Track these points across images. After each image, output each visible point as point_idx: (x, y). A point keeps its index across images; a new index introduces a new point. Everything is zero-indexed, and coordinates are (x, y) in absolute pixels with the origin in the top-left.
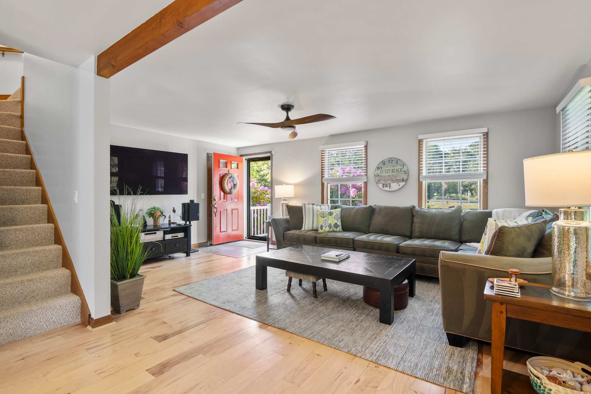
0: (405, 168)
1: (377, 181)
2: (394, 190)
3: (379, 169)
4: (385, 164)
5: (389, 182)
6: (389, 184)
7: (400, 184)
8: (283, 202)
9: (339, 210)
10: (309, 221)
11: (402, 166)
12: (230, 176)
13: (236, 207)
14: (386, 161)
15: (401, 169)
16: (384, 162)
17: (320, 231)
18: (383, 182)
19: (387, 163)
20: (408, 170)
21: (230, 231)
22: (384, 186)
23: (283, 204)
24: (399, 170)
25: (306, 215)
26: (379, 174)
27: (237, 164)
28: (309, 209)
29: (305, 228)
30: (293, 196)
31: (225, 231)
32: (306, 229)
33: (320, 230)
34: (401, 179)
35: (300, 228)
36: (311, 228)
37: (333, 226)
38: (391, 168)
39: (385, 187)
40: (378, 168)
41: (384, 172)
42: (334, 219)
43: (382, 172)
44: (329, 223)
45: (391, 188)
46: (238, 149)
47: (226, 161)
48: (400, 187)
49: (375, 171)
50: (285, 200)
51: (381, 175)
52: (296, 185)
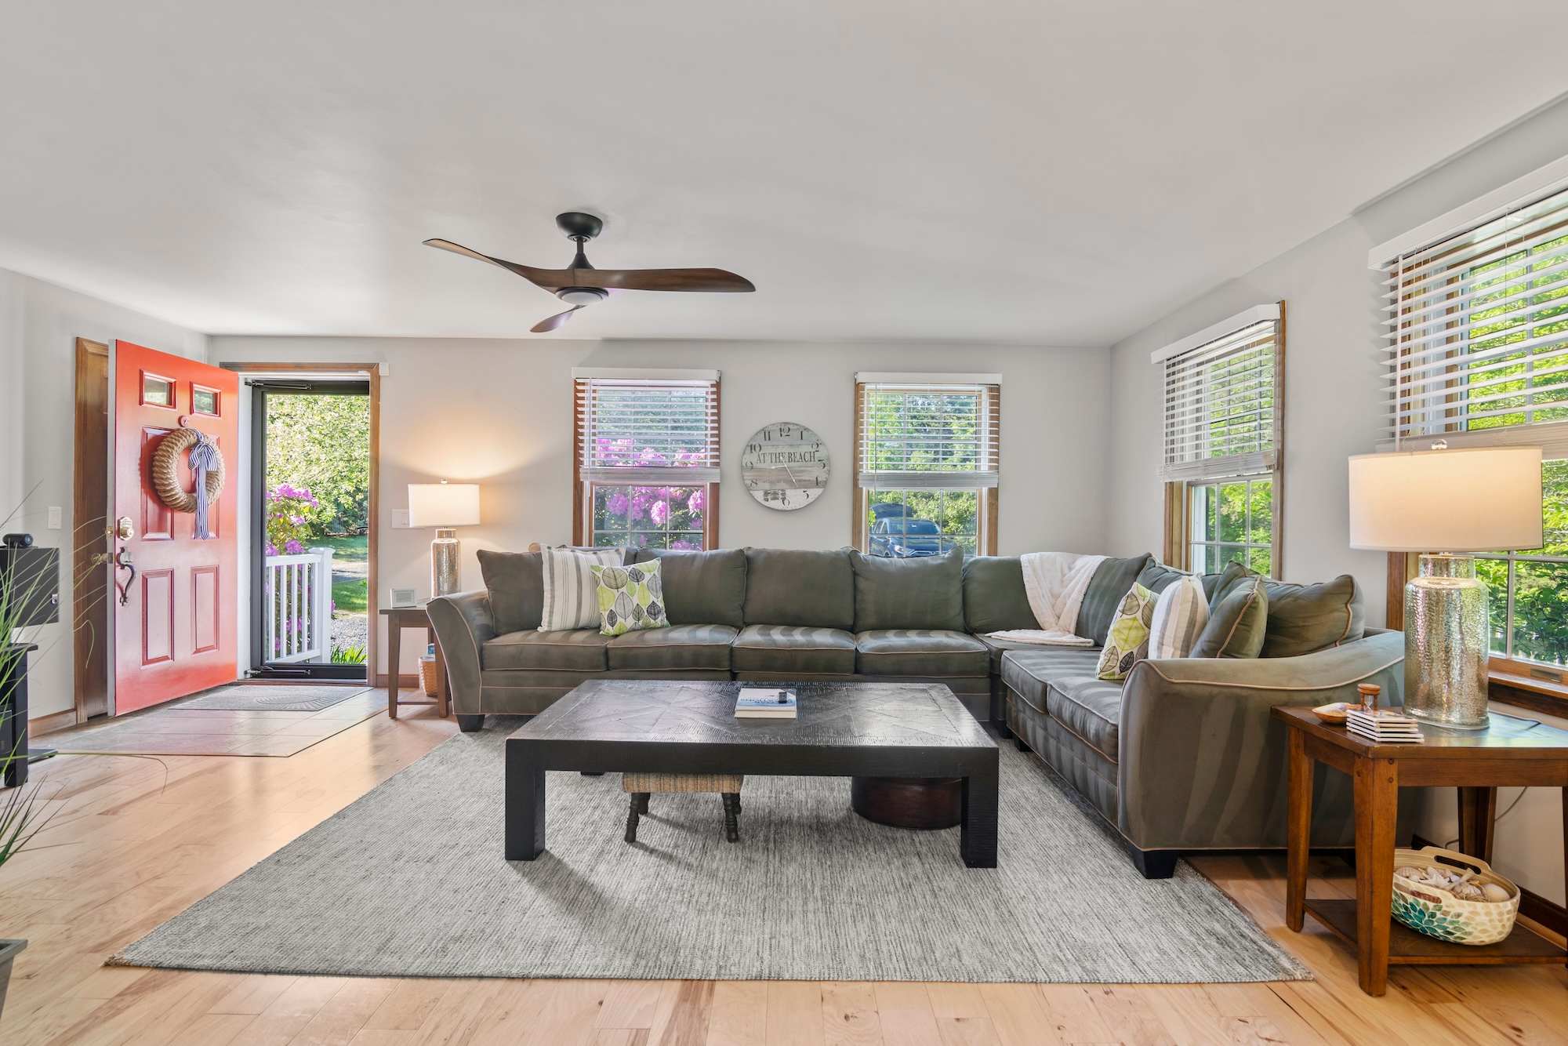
0: (821, 454)
1: (749, 482)
2: (794, 508)
3: (753, 451)
4: (769, 439)
5: (783, 485)
6: (780, 492)
7: (810, 491)
8: (437, 541)
9: (655, 564)
10: (566, 600)
11: (815, 446)
12: (193, 440)
13: (210, 561)
14: (774, 430)
15: (812, 455)
16: (767, 434)
17: (608, 629)
18: (767, 486)
19: (775, 435)
20: (828, 459)
21: (184, 656)
22: (769, 497)
23: (437, 547)
24: (807, 457)
25: (556, 583)
26: (754, 465)
27: (215, 396)
28: (565, 563)
29: (550, 623)
30: (477, 522)
31: (166, 658)
32: (556, 626)
33: (609, 627)
34: (811, 479)
35: (533, 624)
36: (570, 623)
37: (646, 613)
38: (787, 450)
39: (772, 499)
40: (752, 448)
41: (768, 458)
42: (647, 594)
43: (762, 458)
44: (635, 605)
45: (786, 502)
46: (212, 338)
47: (173, 380)
48: (810, 500)
49: (744, 453)
50: (449, 534)
51: (760, 465)
52: (484, 484)
